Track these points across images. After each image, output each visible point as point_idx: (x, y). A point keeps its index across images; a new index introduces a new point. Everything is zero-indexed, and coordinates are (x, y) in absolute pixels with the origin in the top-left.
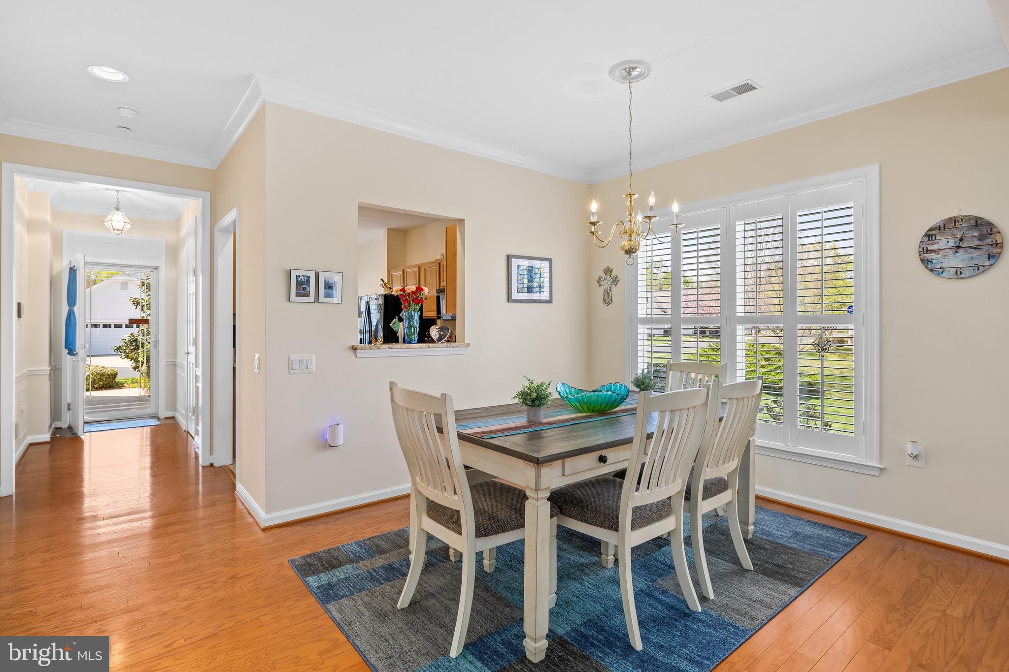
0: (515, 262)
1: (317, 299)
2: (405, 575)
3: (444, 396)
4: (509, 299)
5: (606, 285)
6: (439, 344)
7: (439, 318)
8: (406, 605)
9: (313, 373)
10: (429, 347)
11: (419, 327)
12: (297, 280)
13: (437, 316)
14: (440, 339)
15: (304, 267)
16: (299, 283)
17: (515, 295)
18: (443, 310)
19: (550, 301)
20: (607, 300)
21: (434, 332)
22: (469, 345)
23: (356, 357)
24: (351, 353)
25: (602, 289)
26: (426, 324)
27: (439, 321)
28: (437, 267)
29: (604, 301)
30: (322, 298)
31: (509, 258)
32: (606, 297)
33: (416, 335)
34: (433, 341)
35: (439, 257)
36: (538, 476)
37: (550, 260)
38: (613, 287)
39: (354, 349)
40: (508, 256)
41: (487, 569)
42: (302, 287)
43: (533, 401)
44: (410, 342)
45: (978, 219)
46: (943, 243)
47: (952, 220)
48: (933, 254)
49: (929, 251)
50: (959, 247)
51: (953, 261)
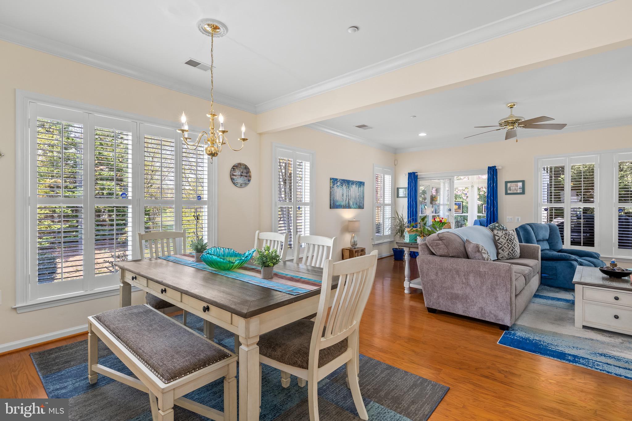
45: (246, 166)
46: (237, 173)
47: (240, 164)
48: (234, 177)
49: (234, 175)
50: (242, 175)
51: (240, 180)
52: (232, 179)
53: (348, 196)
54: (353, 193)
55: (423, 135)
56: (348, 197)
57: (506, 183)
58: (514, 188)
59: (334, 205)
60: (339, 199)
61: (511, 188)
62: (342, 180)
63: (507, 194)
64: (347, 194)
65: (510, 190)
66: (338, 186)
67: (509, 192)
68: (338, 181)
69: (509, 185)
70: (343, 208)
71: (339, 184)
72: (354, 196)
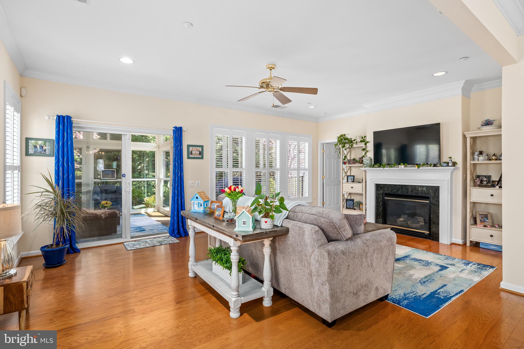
55: (127, 60)
57: (189, 146)
58: (195, 152)
61: (193, 152)
63: (189, 158)
65: (191, 154)
67: (191, 156)
69: (191, 148)
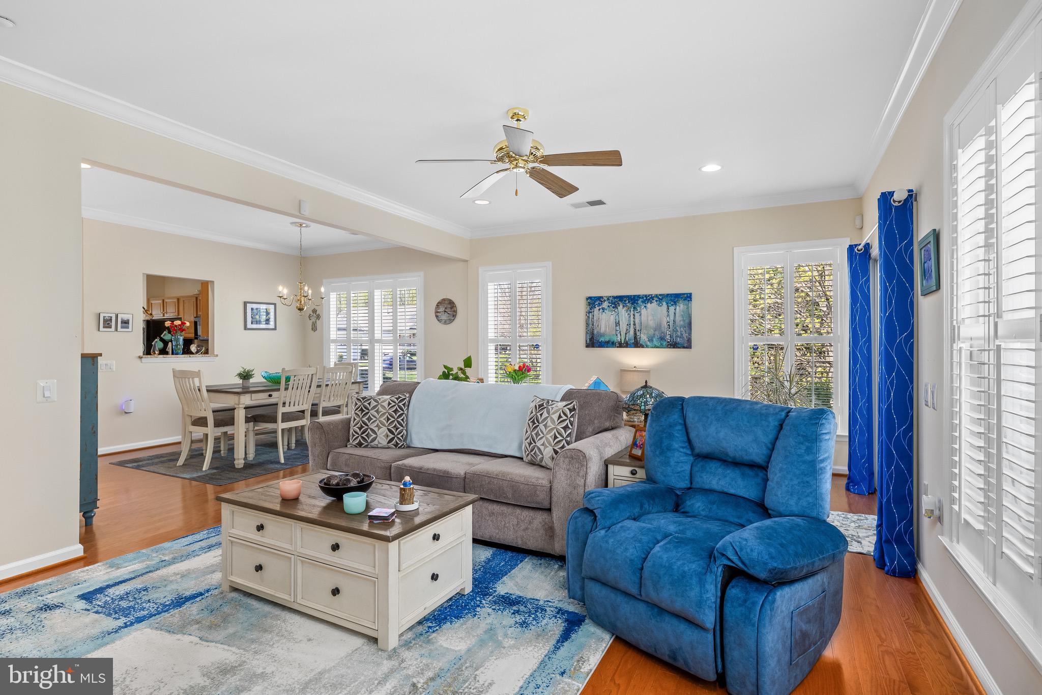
0: (249, 306)
1: (116, 329)
2: (178, 460)
3: (199, 371)
4: (246, 328)
5: (313, 319)
6: (197, 355)
7: (196, 338)
8: (181, 464)
9: (113, 371)
10: (190, 357)
11: (183, 345)
12: (104, 319)
13: (195, 337)
14: (197, 353)
15: (108, 311)
16: (105, 321)
17: (249, 325)
18: (199, 333)
19: (275, 329)
20: (314, 328)
21: (193, 348)
22: (217, 356)
23: (142, 362)
24: (138, 360)
25: (311, 321)
26: (188, 342)
27: (196, 341)
28: (195, 300)
29: (312, 329)
30: (119, 328)
31: (245, 303)
32: (313, 327)
33: (181, 350)
34: (193, 354)
35: (196, 292)
36: (239, 399)
37: (275, 304)
38: (317, 320)
39: (140, 358)
40: (245, 302)
41: (222, 455)
42: (107, 323)
43: (245, 377)
44: (177, 354)
45: (450, 300)
46: (442, 309)
47: (444, 300)
48: (438, 314)
49: (438, 312)
50: (445, 311)
51: (444, 317)
52: (437, 316)
53: (634, 325)
54: (650, 318)
56: (632, 326)
59: (593, 342)
60: (605, 331)
62: (614, 297)
64: (629, 320)
66: (603, 309)
68: (605, 301)
70: (617, 347)
71: (605, 305)
72: (652, 323)
